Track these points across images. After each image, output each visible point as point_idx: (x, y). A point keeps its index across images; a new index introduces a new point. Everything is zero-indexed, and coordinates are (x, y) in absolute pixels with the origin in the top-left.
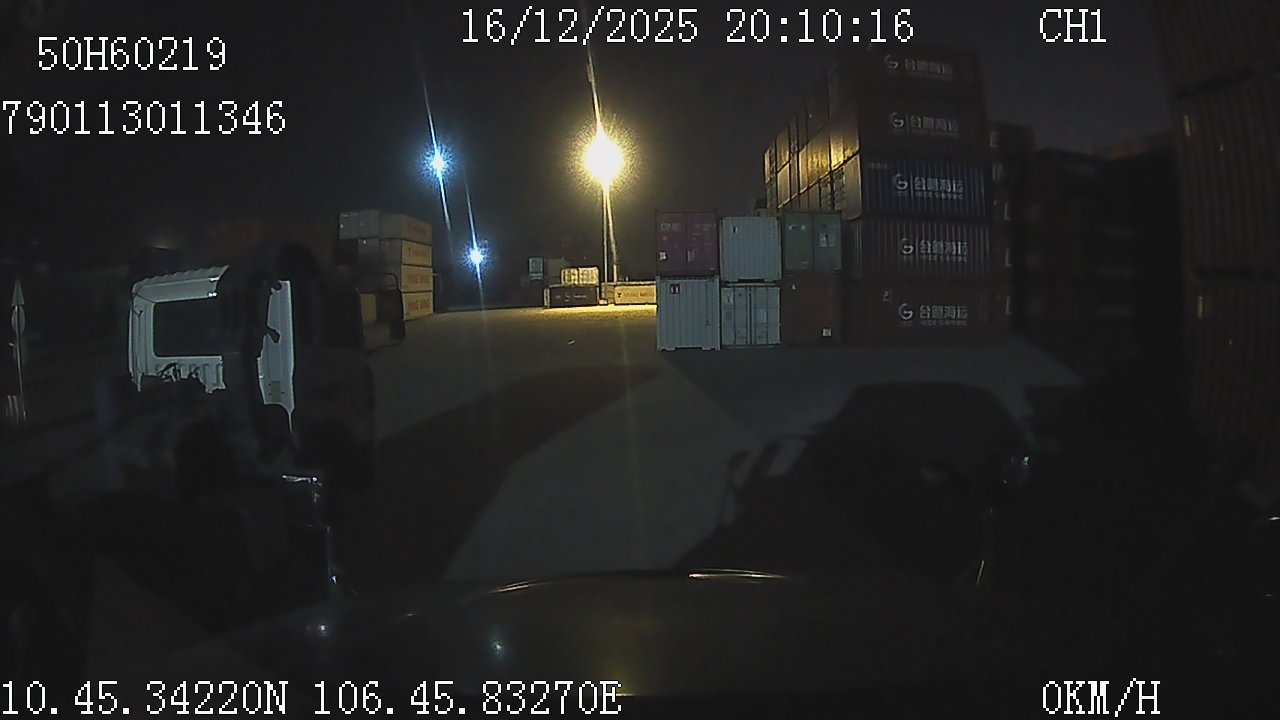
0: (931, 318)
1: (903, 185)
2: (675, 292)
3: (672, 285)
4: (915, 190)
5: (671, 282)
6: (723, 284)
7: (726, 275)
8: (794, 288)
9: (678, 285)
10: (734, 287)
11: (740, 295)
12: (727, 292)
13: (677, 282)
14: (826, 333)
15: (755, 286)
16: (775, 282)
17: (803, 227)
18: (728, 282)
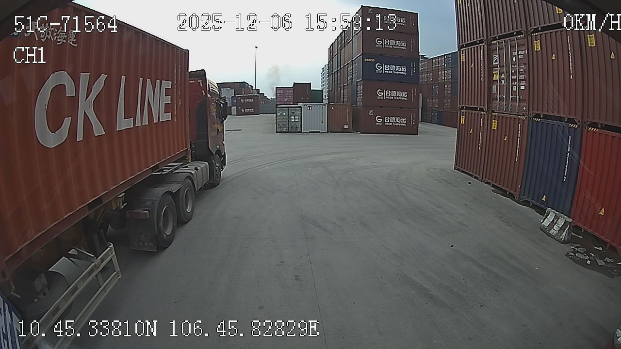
0: (390, 122)
8: (333, 108)
14: (346, 127)
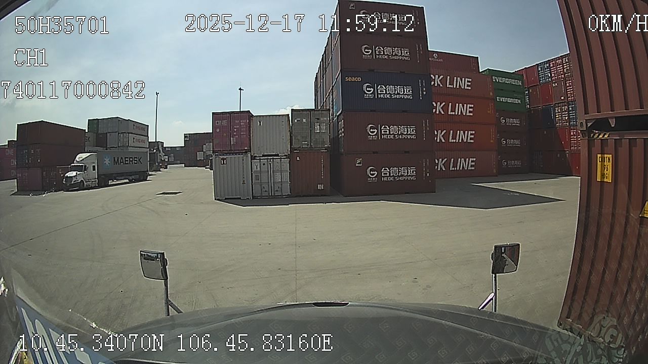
0: (390, 175)
1: (370, 91)
2: (224, 163)
3: (222, 159)
4: (378, 94)
5: (222, 157)
6: (253, 158)
7: (255, 152)
8: (298, 159)
9: (225, 159)
10: (260, 159)
11: (264, 164)
12: (255, 163)
13: (225, 157)
14: (320, 187)
15: (273, 159)
16: (285, 155)
17: (304, 120)
18: (256, 156)
